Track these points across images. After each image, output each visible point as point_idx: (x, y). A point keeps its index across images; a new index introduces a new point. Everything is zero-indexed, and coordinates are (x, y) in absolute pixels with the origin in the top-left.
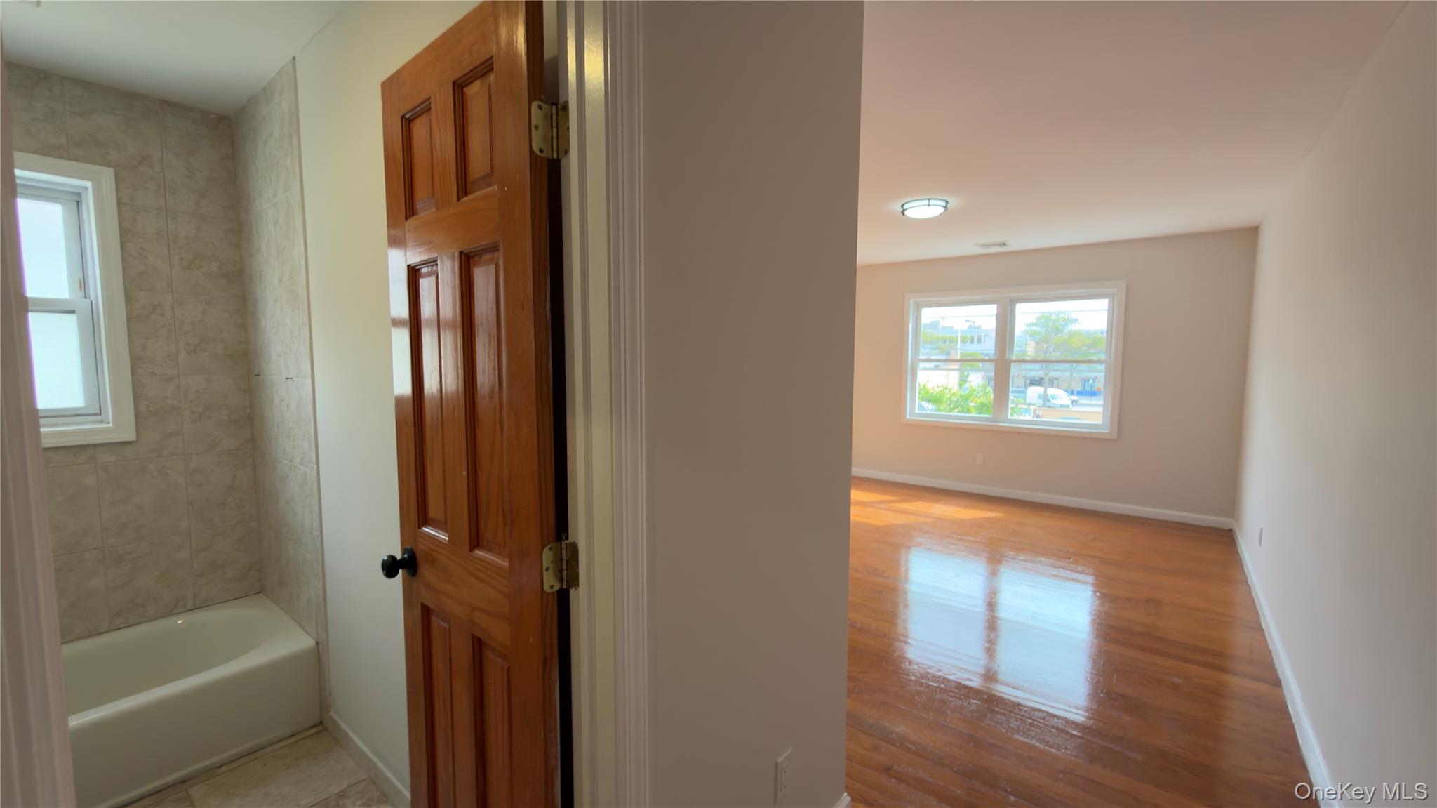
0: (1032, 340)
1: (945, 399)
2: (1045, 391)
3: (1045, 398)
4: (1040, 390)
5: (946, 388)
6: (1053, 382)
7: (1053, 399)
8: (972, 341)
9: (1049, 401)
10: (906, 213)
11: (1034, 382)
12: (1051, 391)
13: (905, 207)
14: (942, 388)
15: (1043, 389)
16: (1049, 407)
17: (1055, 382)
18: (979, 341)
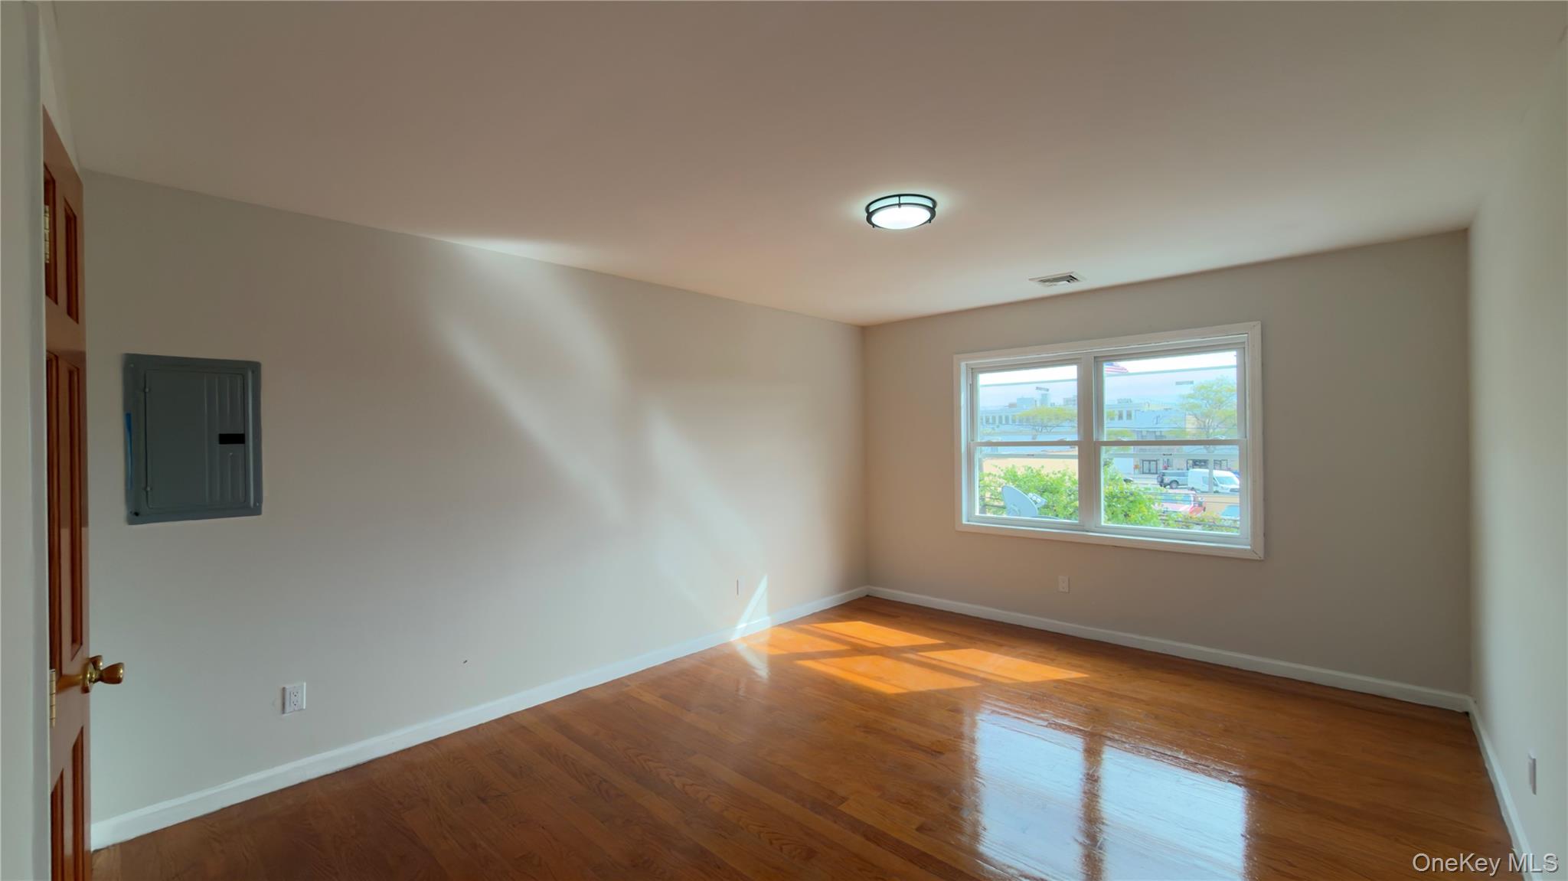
0: (1190, 415)
1: (1063, 489)
2: (1211, 473)
3: (1212, 481)
4: (1204, 471)
5: (1064, 475)
6: (1219, 464)
7: (1221, 483)
8: (1120, 417)
9: (1217, 485)
10: (875, 219)
11: (1197, 463)
12: (1217, 473)
13: (872, 209)
14: (1059, 475)
15: (1207, 471)
16: (1217, 492)
17: (1224, 463)
18: (1129, 416)
